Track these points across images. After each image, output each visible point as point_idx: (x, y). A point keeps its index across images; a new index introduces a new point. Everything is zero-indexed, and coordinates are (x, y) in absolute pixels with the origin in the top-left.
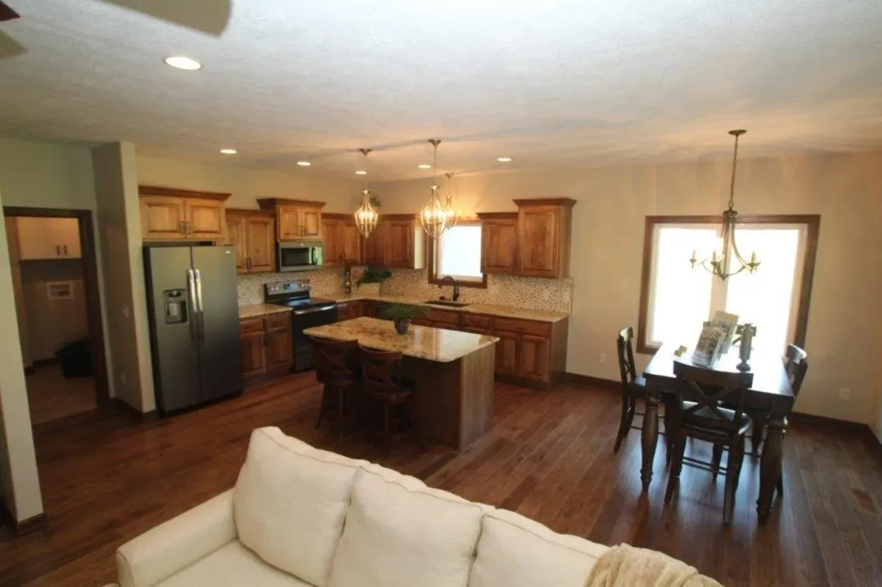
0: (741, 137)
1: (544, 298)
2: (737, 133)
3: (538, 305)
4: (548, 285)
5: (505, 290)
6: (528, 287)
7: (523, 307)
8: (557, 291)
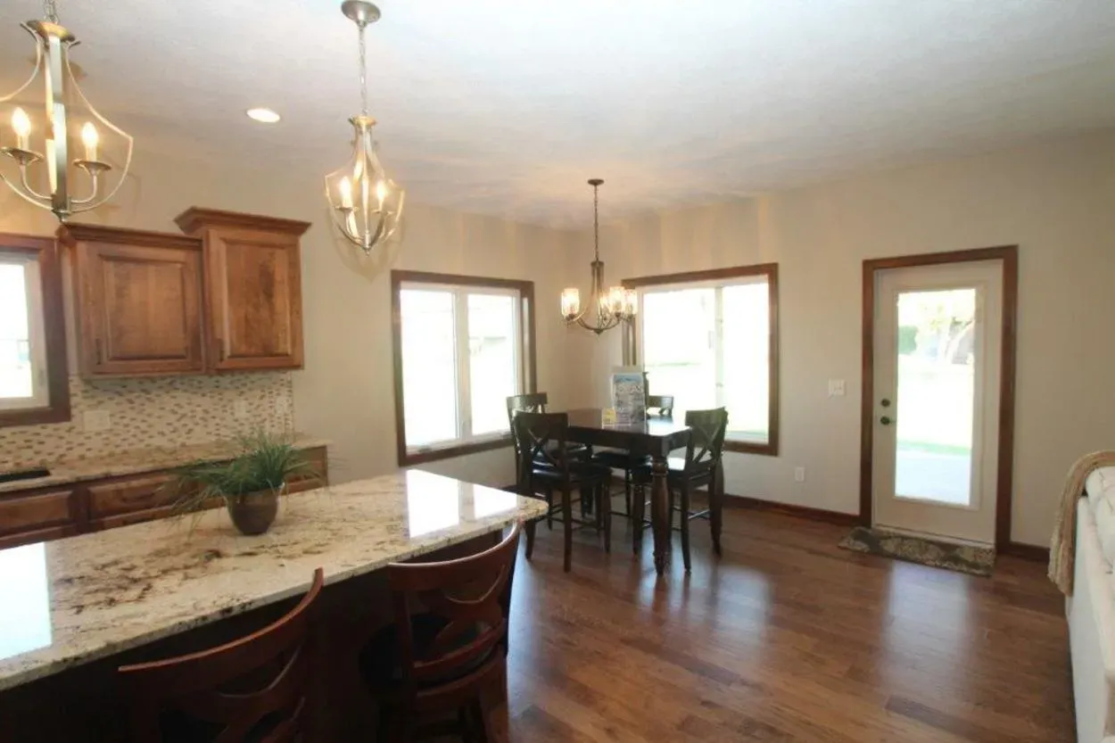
0: (599, 187)
1: (237, 415)
2: (595, 183)
3: (223, 431)
4: (244, 389)
5: (131, 414)
6: (197, 399)
7: (188, 443)
8: (262, 397)
